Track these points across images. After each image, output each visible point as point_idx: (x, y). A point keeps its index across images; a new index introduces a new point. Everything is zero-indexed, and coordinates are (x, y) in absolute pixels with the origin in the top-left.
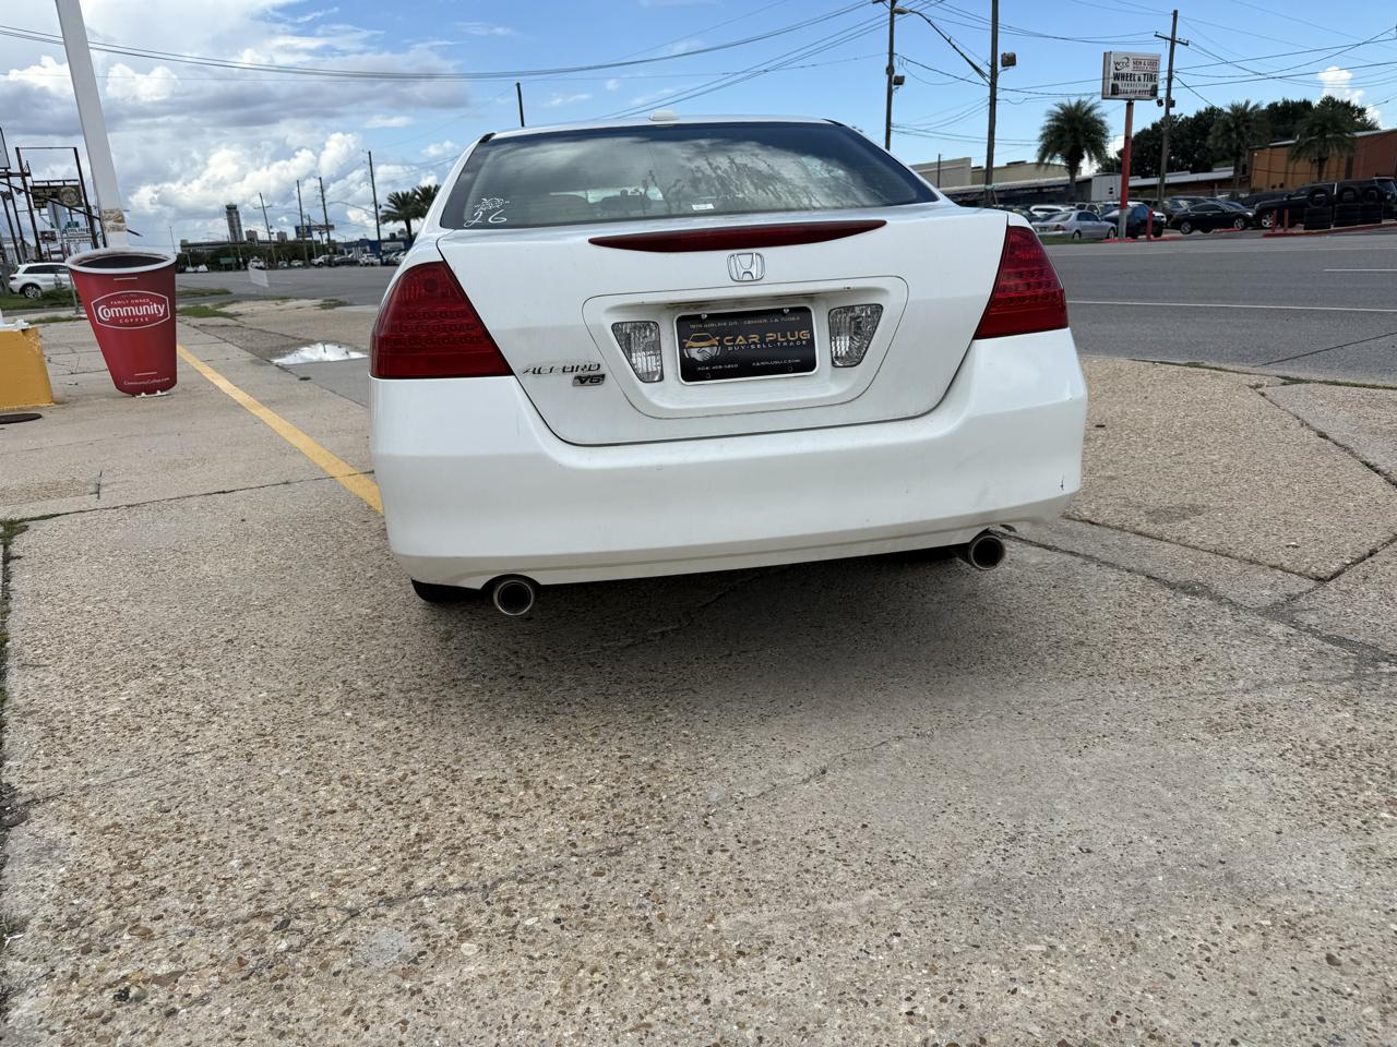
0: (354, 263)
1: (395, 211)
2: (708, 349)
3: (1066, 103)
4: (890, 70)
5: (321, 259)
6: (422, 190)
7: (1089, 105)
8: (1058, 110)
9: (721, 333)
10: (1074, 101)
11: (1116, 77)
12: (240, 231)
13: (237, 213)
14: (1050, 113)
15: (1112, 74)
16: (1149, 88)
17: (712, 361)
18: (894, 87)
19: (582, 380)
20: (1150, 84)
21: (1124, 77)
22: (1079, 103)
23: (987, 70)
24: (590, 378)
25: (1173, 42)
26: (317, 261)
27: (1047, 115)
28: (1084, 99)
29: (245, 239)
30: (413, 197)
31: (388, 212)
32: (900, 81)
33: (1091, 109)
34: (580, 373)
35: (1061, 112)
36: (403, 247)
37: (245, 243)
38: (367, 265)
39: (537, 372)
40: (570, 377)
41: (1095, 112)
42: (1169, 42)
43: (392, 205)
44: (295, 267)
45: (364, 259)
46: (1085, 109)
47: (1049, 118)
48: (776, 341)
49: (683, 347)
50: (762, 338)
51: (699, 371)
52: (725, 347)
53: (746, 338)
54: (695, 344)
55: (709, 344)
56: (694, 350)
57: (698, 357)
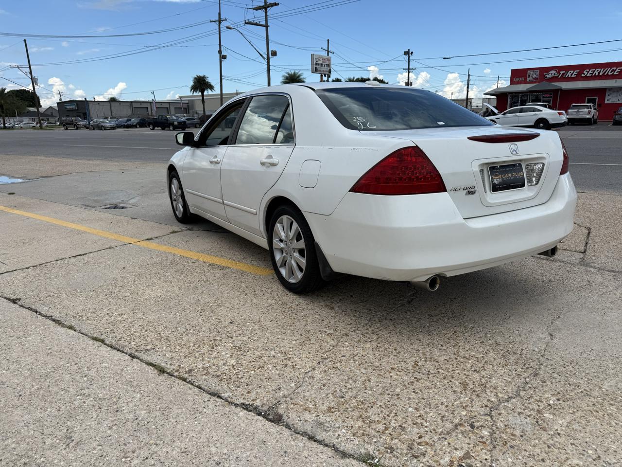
2: (498, 179)
3: (290, 73)
4: (220, 52)
7: (298, 74)
8: (287, 75)
9: (501, 173)
10: (293, 72)
11: (316, 64)
14: (284, 76)
15: (315, 63)
16: (328, 70)
17: (500, 184)
18: (222, 59)
19: (469, 193)
20: (328, 68)
21: (319, 64)
22: (295, 73)
23: (265, 56)
24: (471, 192)
25: (328, 52)
27: (283, 77)
28: (296, 72)
32: (225, 57)
33: (299, 76)
34: (468, 190)
35: (288, 76)
39: (455, 190)
40: (465, 191)
41: (301, 77)
42: (327, 52)
46: (297, 76)
47: (283, 78)
48: (515, 176)
49: (492, 179)
50: (512, 175)
51: (495, 188)
52: (503, 179)
53: (508, 175)
54: (495, 178)
55: (498, 177)
56: (495, 180)
57: (496, 182)
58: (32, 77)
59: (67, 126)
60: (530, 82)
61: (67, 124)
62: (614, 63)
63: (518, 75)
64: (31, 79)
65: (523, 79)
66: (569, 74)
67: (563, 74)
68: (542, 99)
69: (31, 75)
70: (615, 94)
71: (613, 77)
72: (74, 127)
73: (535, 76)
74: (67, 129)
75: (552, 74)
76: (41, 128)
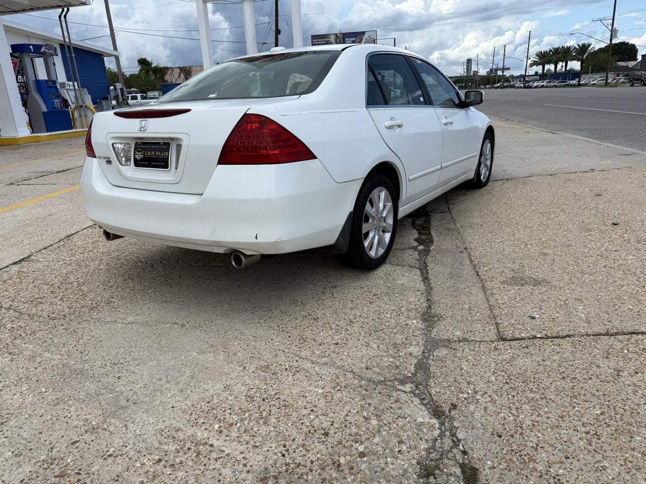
0: (513, 86)
1: (539, 61)
2: (140, 155)
5: (498, 85)
6: (554, 49)
9: (143, 150)
12: (471, 71)
13: (471, 63)
17: (142, 160)
19: (107, 162)
24: (109, 161)
26: (496, 85)
29: (472, 75)
30: (549, 53)
31: (534, 61)
34: (107, 159)
36: (538, 79)
37: (471, 76)
38: (518, 88)
39: (100, 158)
40: (105, 161)
43: (537, 57)
44: (487, 88)
45: (518, 84)
48: (158, 155)
49: (134, 154)
50: (155, 153)
51: (138, 163)
52: (145, 155)
53: (151, 153)
54: (138, 153)
55: (140, 153)
56: (137, 155)
57: (138, 158)
58: (612, 29)
59: (634, 82)
61: (634, 79)
64: (611, 31)
69: (613, 26)
72: (641, 83)
74: (632, 85)
76: (607, 84)
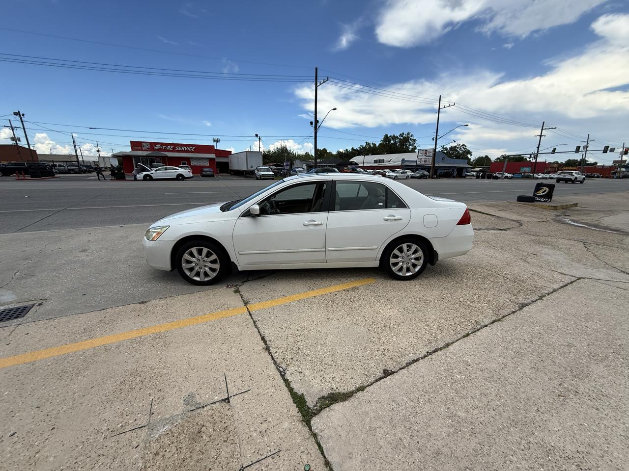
60: (145, 150)
62: (187, 144)
63: (135, 145)
65: (140, 148)
66: (168, 148)
67: (165, 147)
68: (156, 161)
70: (195, 161)
71: (191, 152)
73: (147, 147)
75: (158, 147)
